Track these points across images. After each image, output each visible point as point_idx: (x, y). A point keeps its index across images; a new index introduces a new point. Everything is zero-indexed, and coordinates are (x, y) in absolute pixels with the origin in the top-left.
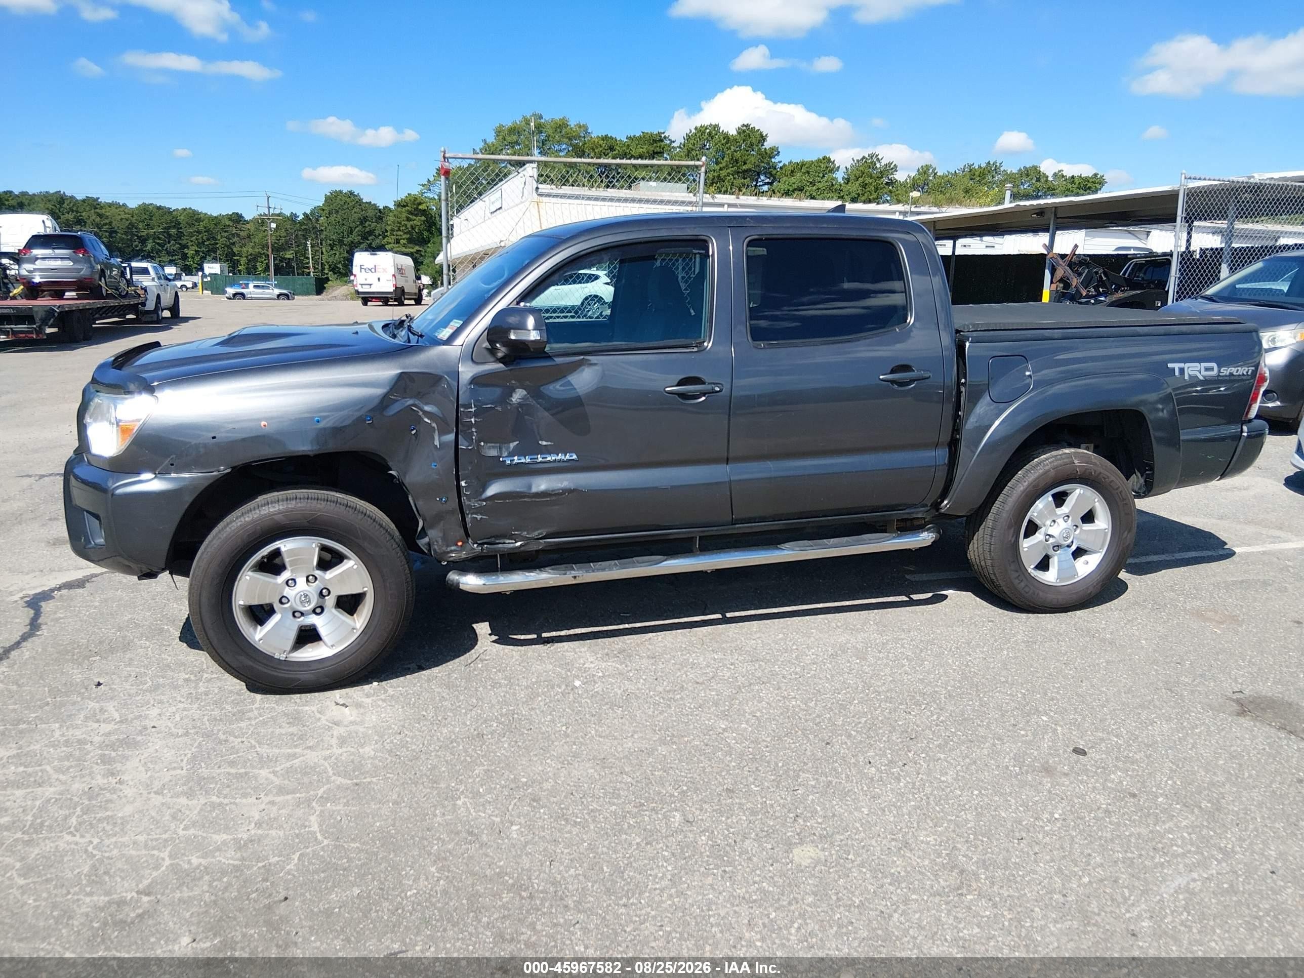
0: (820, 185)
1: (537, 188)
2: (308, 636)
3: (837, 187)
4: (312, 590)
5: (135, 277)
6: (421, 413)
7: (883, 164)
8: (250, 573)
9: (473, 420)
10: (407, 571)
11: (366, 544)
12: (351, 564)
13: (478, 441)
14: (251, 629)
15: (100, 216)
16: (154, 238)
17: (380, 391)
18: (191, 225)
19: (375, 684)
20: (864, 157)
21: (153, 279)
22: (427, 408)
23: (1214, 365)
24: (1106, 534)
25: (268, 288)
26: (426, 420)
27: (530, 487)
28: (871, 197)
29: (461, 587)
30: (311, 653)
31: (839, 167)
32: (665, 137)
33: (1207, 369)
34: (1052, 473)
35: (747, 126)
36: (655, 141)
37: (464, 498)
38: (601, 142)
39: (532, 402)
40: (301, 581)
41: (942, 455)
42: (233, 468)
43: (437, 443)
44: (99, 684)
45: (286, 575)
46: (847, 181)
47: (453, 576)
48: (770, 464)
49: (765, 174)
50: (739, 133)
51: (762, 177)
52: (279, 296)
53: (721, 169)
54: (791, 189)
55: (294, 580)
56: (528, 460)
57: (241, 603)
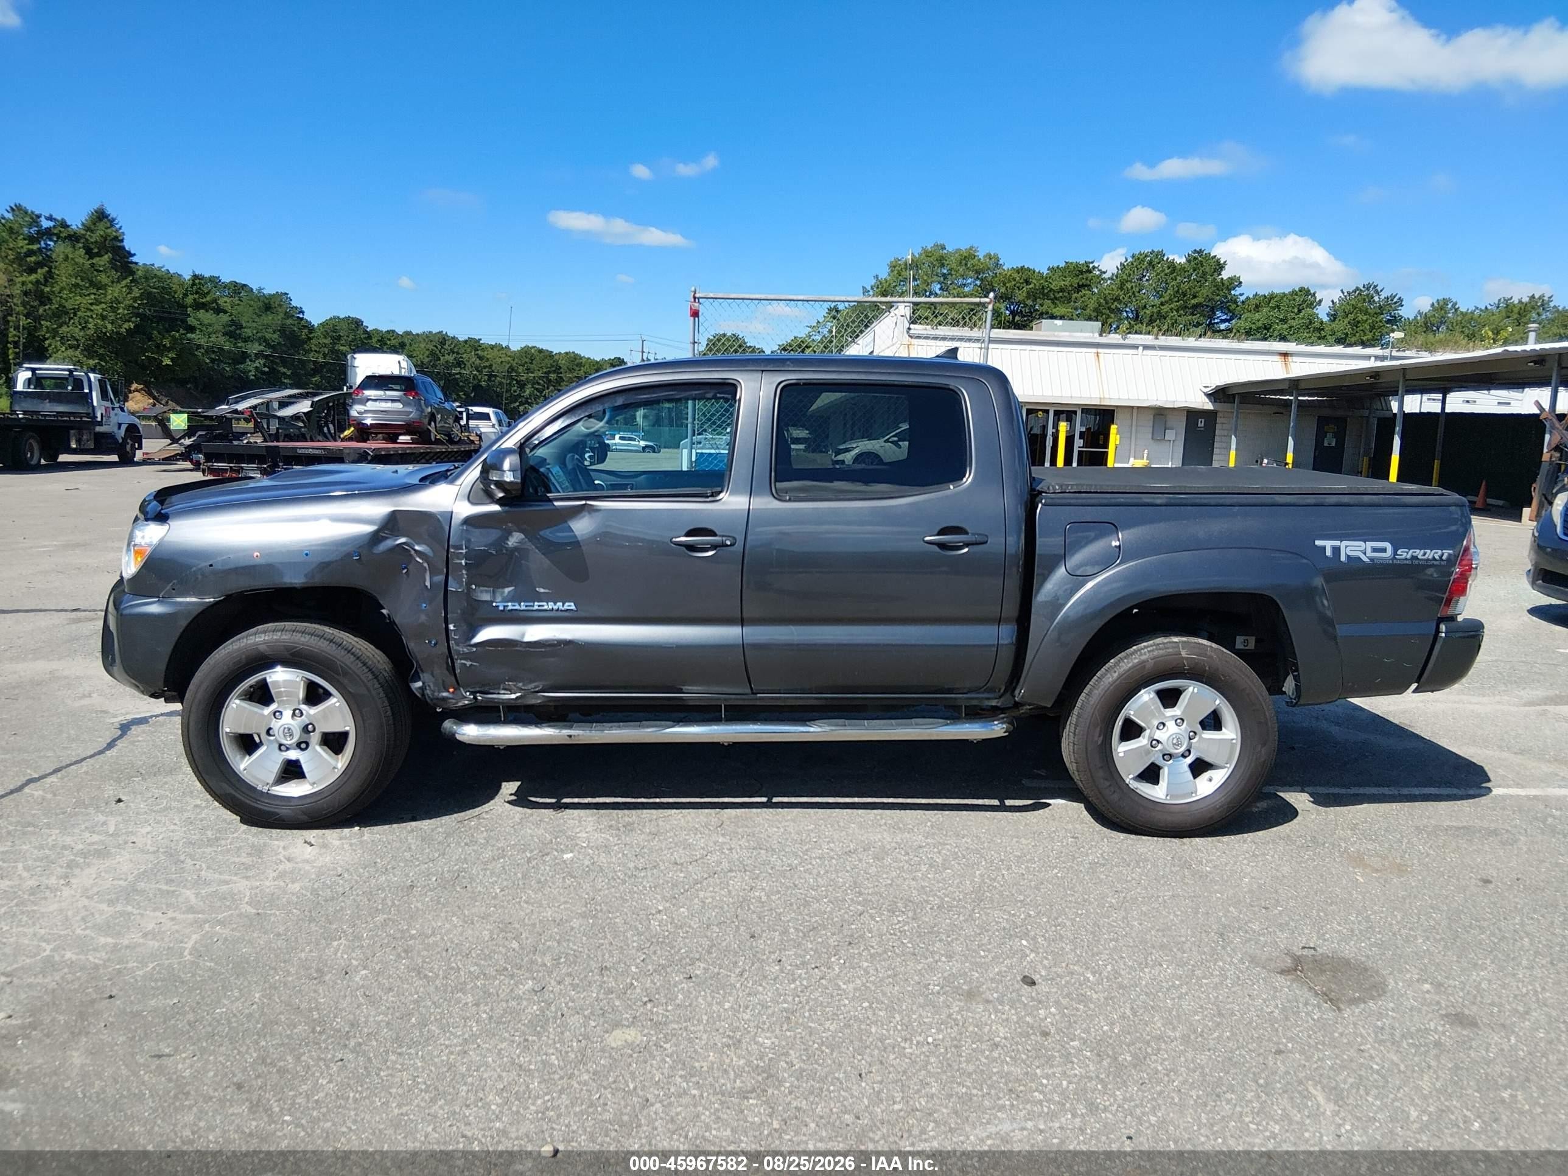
0: (1292, 322)
1: (909, 329)
2: (292, 771)
3: (1317, 325)
4: (296, 724)
5: (472, 423)
6: (413, 552)
7: (1382, 297)
8: (237, 701)
9: (463, 562)
10: (389, 713)
11: (346, 681)
12: (336, 701)
13: (469, 584)
14: (238, 757)
15: (480, 358)
16: (534, 383)
17: (370, 528)
18: (571, 370)
19: (357, 828)
20: (1358, 288)
21: (493, 426)
22: (417, 548)
23: (1388, 546)
24: (1233, 746)
25: (634, 440)
26: (418, 560)
27: (523, 635)
28: (1364, 338)
29: (458, 737)
30: (294, 790)
31: (1320, 301)
32: (1094, 268)
33: (1375, 550)
34: (1150, 665)
35: (1200, 252)
36: (1081, 272)
37: (452, 642)
38: (1015, 275)
39: (530, 546)
40: (287, 713)
41: (1006, 634)
42: (228, 597)
43: (428, 584)
44: (120, 801)
45: (273, 707)
46: (1333, 317)
47: (448, 725)
48: (793, 629)
49: (1221, 309)
50: (1189, 261)
51: (1218, 313)
52: (644, 448)
53: (1162, 304)
54: (1254, 327)
55: (281, 713)
56: (523, 608)
57: (228, 730)
